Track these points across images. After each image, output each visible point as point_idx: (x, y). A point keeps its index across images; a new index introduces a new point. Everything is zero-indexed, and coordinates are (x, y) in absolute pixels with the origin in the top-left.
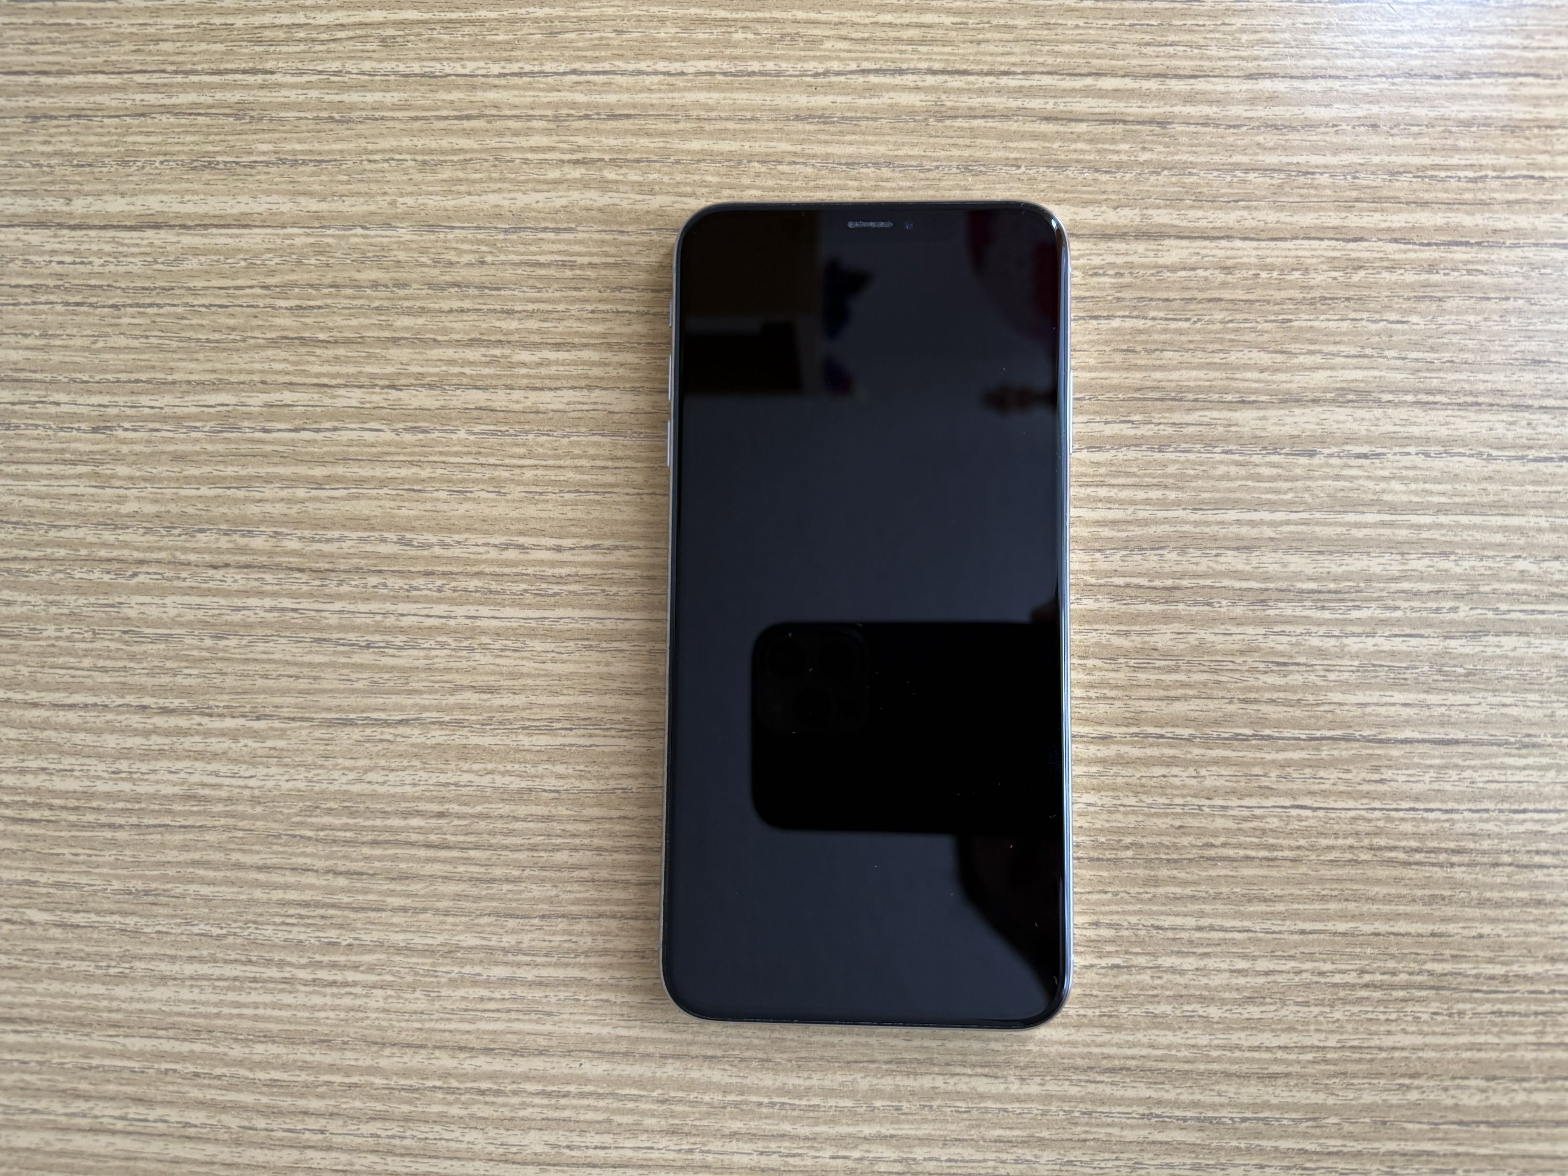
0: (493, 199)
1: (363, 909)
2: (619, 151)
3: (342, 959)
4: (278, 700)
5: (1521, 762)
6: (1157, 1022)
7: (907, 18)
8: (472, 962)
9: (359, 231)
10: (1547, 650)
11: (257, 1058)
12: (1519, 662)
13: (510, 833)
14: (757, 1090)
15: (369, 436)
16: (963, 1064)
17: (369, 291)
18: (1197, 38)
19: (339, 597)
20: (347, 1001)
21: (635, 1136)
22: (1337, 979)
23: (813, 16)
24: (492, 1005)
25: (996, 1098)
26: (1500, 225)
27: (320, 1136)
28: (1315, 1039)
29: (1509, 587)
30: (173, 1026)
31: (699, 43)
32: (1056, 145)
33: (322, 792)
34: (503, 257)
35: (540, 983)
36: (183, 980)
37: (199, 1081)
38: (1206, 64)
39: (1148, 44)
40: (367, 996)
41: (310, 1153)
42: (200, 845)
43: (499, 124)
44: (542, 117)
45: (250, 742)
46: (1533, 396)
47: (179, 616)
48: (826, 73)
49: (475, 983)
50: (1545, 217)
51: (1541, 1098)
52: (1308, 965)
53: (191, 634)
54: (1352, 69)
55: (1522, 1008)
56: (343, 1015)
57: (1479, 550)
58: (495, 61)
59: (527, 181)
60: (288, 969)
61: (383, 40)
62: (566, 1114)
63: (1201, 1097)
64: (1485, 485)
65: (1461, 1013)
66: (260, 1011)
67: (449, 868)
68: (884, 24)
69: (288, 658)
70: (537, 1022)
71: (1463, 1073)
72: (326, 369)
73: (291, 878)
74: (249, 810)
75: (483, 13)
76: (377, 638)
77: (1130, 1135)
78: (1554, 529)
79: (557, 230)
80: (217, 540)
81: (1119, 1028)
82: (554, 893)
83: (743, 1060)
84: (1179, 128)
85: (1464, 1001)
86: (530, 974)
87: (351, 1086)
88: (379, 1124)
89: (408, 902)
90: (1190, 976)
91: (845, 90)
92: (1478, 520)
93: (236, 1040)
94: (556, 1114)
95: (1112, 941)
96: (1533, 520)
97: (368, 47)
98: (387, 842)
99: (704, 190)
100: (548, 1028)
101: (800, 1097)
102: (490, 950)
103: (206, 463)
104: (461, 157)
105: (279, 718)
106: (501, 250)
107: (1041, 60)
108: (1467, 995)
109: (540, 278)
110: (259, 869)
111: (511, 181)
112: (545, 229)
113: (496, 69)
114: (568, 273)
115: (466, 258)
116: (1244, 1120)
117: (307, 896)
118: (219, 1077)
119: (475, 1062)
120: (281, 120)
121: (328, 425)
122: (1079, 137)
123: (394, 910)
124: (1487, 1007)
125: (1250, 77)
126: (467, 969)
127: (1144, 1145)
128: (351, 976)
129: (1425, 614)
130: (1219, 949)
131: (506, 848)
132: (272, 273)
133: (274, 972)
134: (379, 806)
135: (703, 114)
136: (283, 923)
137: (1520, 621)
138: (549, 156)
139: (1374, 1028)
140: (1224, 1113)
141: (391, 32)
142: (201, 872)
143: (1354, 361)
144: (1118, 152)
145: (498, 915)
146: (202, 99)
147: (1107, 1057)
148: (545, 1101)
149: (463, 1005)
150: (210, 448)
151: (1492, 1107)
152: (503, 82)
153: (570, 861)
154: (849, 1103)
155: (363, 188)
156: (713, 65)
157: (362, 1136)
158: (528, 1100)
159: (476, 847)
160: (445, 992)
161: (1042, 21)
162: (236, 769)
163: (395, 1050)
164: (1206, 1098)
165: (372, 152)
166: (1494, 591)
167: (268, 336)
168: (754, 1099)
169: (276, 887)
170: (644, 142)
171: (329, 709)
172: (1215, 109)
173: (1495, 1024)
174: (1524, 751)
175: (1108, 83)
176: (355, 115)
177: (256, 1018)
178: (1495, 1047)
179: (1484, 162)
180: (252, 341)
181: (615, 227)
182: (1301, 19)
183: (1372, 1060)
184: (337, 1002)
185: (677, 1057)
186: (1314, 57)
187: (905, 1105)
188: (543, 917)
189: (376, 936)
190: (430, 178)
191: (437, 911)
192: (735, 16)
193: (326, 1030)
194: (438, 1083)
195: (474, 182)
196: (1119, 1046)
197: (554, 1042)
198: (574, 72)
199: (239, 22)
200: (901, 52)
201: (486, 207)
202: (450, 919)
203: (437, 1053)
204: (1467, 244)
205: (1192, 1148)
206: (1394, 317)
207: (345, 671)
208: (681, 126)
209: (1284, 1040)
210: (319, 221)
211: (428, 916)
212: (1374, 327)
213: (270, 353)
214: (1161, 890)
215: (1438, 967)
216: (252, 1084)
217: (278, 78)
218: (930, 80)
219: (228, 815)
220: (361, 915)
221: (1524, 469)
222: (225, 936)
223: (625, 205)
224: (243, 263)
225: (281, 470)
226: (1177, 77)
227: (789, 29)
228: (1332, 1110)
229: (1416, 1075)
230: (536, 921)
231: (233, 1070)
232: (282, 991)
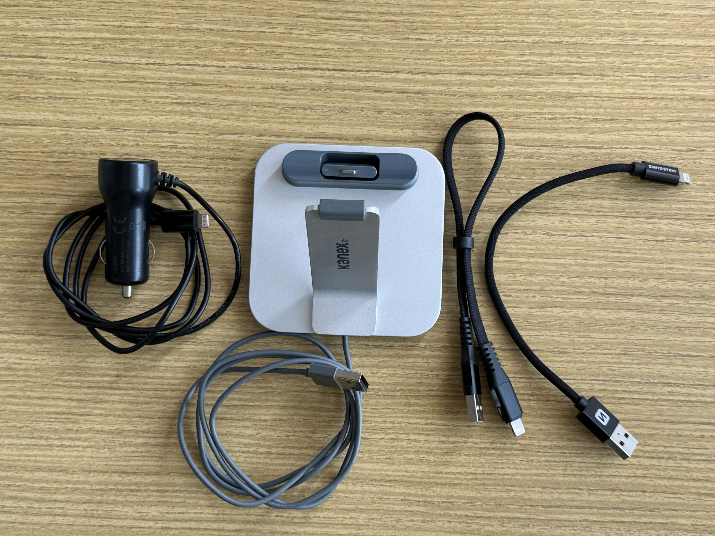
0: (143, 118)
1: (83, 415)
2: (197, 100)
3: (74, 436)
5: (560, 359)
6: (408, 461)
7: (319, 46)
8: (129, 437)
9: (85, 130)
10: (572, 314)
11: (35, 478)
12: (560, 318)
13: (146, 384)
17: (89, 156)
18: (439, 57)
20: (75, 453)
21: (195, 508)
22: (482, 445)
23: (279, 43)
26: (562, 138)
27: (62, 511)
28: (472, 470)
29: (557, 288)
31: (231, 54)
32: (379, 102)
33: (67, 366)
34: (147, 143)
35: (157, 445)
36: (4, 446)
37: (10, 488)
38: (443, 68)
39: (419, 59)
40: (84, 451)
41: (57, 518)
42: (13, 389)
43: (146, 86)
44: (164, 83)
45: (36, 346)
46: (571, 210)
47: (4, 292)
48: (284, 69)
49: (130, 445)
50: (581, 135)
51: (564, 497)
53: (9, 300)
54: (503, 71)
56: (73, 459)
57: (545, 273)
58: (144, 58)
59: (157, 111)
60: (50, 440)
61: (94, 46)
62: (167, 499)
63: (426, 493)
64: (549, 246)
65: (532, 461)
66: (37, 458)
67: (120, 398)
68: (309, 48)
69: (53, 310)
70: (156, 461)
71: (533, 485)
72: (70, 188)
73: (52, 402)
74: (35, 374)
75: (138, 36)
77: (397, 508)
78: (577, 265)
79: (170, 132)
80: (22, 260)
81: (393, 464)
82: (164, 408)
84: (430, 96)
85: (534, 456)
86: (153, 441)
87: (76, 489)
88: (87, 505)
89: (103, 412)
90: (422, 443)
91: (292, 76)
92: (545, 260)
93: (27, 470)
94: (163, 499)
95: (391, 429)
96: (568, 261)
97: (88, 48)
98: (94, 387)
99: (232, 117)
100: (160, 463)
102: (137, 432)
103: (16, 227)
104: (129, 99)
105: (49, 335)
106: (146, 140)
107: (374, 65)
108: (535, 453)
109: (162, 152)
110: (39, 398)
111: (151, 111)
112: (165, 132)
113: (144, 61)
114: (174, 151)
115: (131, 143)
116: (443, 502)
117: (59, 410)
118: (19, 486)
119: (129, 478)
120: (49, 79)
122: (388, 99)
123: (97, 415)
124: (543, 459)
125: (460, 74)
126: (127, 440)
127: (402, 512)
128: (77, 443)
129: (522, 298)
130: (434, 432)
131: (144, 389)
132: (46, 146)
133: (44, 442)
134: (91, 372)
135: (233, 85)
136: (48, 421)
137: (561, 302)
138: (167, 100)
139: (496, 466)
140: (435, 499)
141: (97, 42)
142: (13, 400)
143: (497, 194)
144: (404, 106)
145: (140, 417)
146: (14, 68)
147: (388, 476)
148: (158, 494)
149: (125, 454)
150: (19, 221)
151: (544, 499)
152: (147, 67)
153: (171, 395)
155: (86, 111)
156: (237, 64)
157: (80, 510)
158: (151, 494)
159: (132, 389)
160: (117, 449)
161: (375, 48)
162: (29, 356)
163: (95, 474)
164: (427, 493)
165: (90, 95)
166: (551, 290)
167: (45, 173)
169: (46, 406)
170: (207, 96)
172: (445, 88)
173: (546, 466)
174: (561, 355)
175: (401, 76)
176: (82, 78)
177: (35, 461)
178: (546, 475)
179: (556, 111)
180: (37, 176)
181: (195, 132)
182: (483, 49)
183: (495, 479)
184: (71, 454)
186: (487, 65)
188: (159, 418)
189: (88, 426)
190: (115, 108)
191: (115, 416)
192: (246, 42)
193: (66, 466)
194: (113, 487)
195: (134, 110)
196: (393, 471)
197: (162, 470)
198: (178, 64)
199: (30, 34)
200: (316, 61)
201: (139, 121)
202: (120, 419)
203: (113, 475)
204: (547, 146)
205: (422, 514)
206: (515, 176)
208: (223, 90)
209: (459, 470)
210: (67, 125)
211: (110, 418)
212: (506, 180)
213: (45, 181)
214: (411, 408)
216: (33, 489)
217: (48, 60)
218: (328, 73)
219: (25, 376)
220: (82, 417)
221: (566, 240)
222: (23, 427)
223: (199, 122)
224: (33, 142)
226: (430, 73)
227: (269, 49)
228: (479, 499)
229: (513, 486)
230: (156, 420)
231: (25, 483)
232: (47, 449)
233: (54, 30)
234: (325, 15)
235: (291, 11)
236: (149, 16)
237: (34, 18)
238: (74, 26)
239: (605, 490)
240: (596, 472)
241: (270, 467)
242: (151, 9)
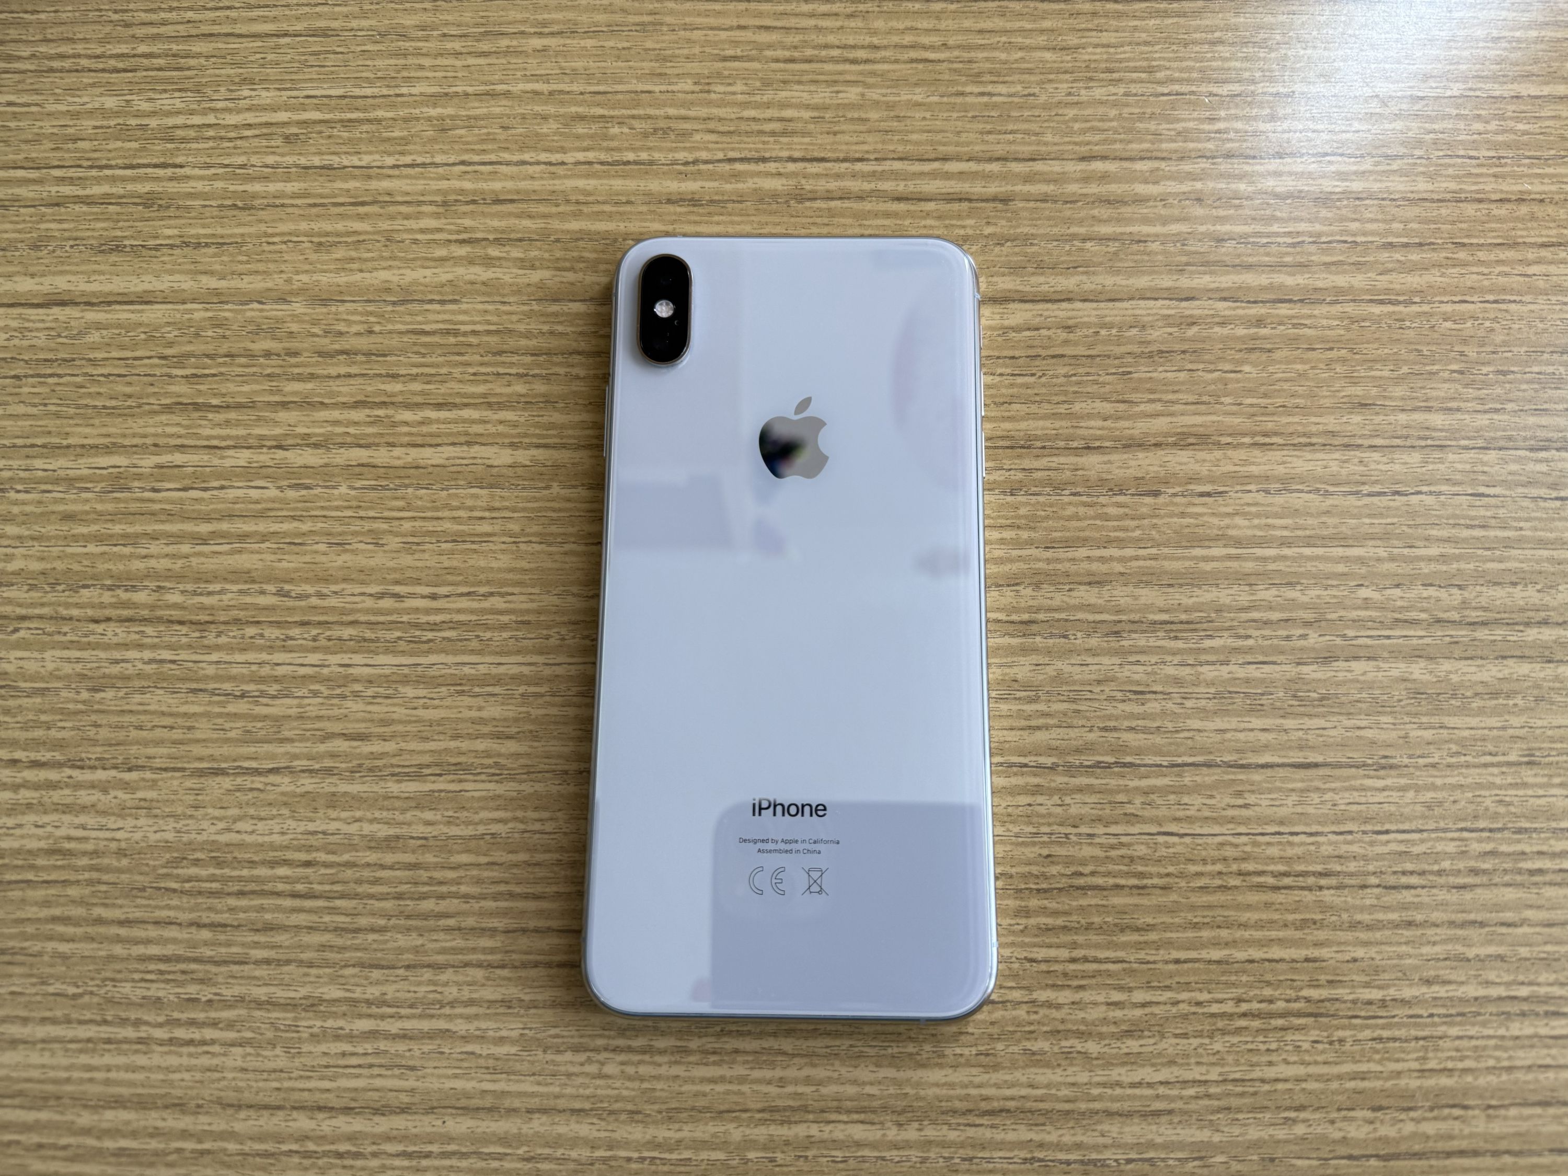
0: (383, 275)
1: (225, 963)
2: (503, 232)
3: (201, 1016)
4: (151, 751)
5: (1380, 783)
6: (1035, 1059)
7: (769, 113)
8: (334, 1015)
9: (256, 306)
10: (1395, 673)
11: (105, 1125)
12: (1370, 685)
13: (376, 881)
14: (626, 1144)
15: (254, 494)
16: (838, 1110)
17: (262, 360)
18: (1034, 127)
19: (218, 648)
20: (205, 1061)
22: (1215, 1008)
23: (683, 112)
24: (354, 1061)
25: (873, 1146)
26: (1320, 284)
28: (1196, 1073)
29: (1354, 614)
30: (20, 1093)
31: (578, 137)
32: (907, 222)
33: (190, 843)
34: (390, 327)
35: (404, 1036)
36: (34, 1043)
37: (43, 1152)
38: (1044, 148)
39: (989, 133)
40: (225, 1055)
42: (62, 900)
43: (392, 209)
44: (431, 203)
45: (120, 794)
46: (1362, 436)
47: (58, 669)
48: (695, 162)
49: (337, 1038)
50: (1360, 277)
51: (1429, 1128)
52: (1184, 996)
53: (68, 687)
54: (1176, 151)
55: (1401, 1033)
56: (198, 1076)
57: (1322, 580)
58: (390, 154)
59: (414, 259)
60: (144, 1028)
61: (287, 137)
63: (1084, 1139)
64: (1324, 519)
65: (1341, 1041)
66: (113, 1075)
67: (315, 918)
68: (748, 119)
69: (164, 709)
70: (400, 1077)
71: (1348, 1104)
72: (217, 431)
73: (153, 932)
74: (115, 863)
75: (380, 113)
76: (251, 687)
78: (1392, 559)
79: (442, 302)
80: (100, 595)
81: (996, 1067)
82: (419, 942)
83: (611, 1113)
84: (1021, 204)
85: (1343, 1028)
86: (394, 1027)
87: (203, 1153)
89: (272, 954)
90: (1066, 1010)
91: (712, 176)
92: (1320, 551)
93: (85, 1107)
96: (1373, 550)
97: (273, 143)
98: (253, 892)
99: (582, 265)
100: (411, 1083)
101: (671, 1151)
102: (354, 1002)
103: (95, 521)
104: (355, 238)
105: (151, 769)
106: (389, 321)
107: (891, 148)
108: (1346, 1021)
109: (424, 345)
110: (121, 923)
111: (401, 259)
112: (431, 301)
113: (390, 161)
114: (452, 340)
115: (355, 329)
116: (1129, 1161)
117: (169, 950)
118: (65, 1148)
119: (334, 1122)
120: (188, 208)
121: (216, 484)
122: (928, 214)
123: (257, 963)
124: (1368, 1034)
125: (1083, 159)
126: (330, 1023)
128: (209, 1034)
129: (1275, 642)
130: (1094, 981)
131: (372, 896)
132: (170, 344)
133: (129, 1032)
134: (247, 856)
135: (581, 198)
136: (143, 980)
137: (1367, 646)
138: (437, 236)
139: (1255, 1059)
140: (1107, 1155)
141: (294, 130)
142: (60, 929)
143: (1193, 407)
144: (964, 227)
145: (362, 965)
146: (114, 190)
147: (986, 1099)
148: (406, 1163)
149: (324, 1061)
150: (99, 507)
151: (1380, 1139)
152: (396, 172)
153: (437, 909)
154: (721, 1155)
155: (261, 267)
156: (591, 155)
158: (388, 1162)
159: (342, 896)
160: (306, 1048)
161: (892, 114)
162: (103, 821)
163: (252, 1113)
164: (1089, 1139)
165: (272, 235)
166: (1341, 619)
167: (163, 402)
168: (623, 1153)
169: (137, 942)
170: (527, 223)
171: (201, 759)
172: (1052, 187)
173: (1377, 1052)
174: (1382, 773)
175: (953, 167)
176: (257, 202)
177: (107, 1082)
178: (1378, 1075)
179: (1300, 229)
180: (147, 407)
181: (497, 299)
182: (1126, 110)
183: (1255, 1094)
184: (194, 1061)
185: (544, 1111)
186: (1141, 141)
187: (779, 1155)
188: (408, 967)
189: (237, 990)
190: (325, 257)
191: (300, 963)
192: (612, 113)
193: (178, 1092)
194: (295, 1147)
195: (366, 260)
196: (998, 1086)
197: (416, 1099)
198: (463, 163)
199: (153, 123)
200: (764, 143)
201: (376, 282)
202: (313, 971)
203: (295, 1114)
204: (1290, 301)
206: (1228, 367)
207: (220, 721)
208: (561, 209)
209: (1164, 1074)
210: (218, 297)
211: (290, 968)
212: (1210, 376)
213: (164, 418)
214: (1032, 921)
215: (1315, 994)
216: (99, 1155)
217: (187, 171)
218: (791, 167)
219: (93, 868)
220: (223, 969)
221: (1360, 503)
222: (81, 995)
223: (507, 278)
224: (143, 336)
225: (168, 527)
226: (1016, 160)
227: (662, 124)
228: (1219, 1148)
229: (1301, 1108)
230: (401, 972)
231: (81, 1140)
232: (136, 1052)
233: (204, 112)
234: (780, 53)
235: (707, 50)
236: (405, 74)
237: (165, 91)
238: (247, 101)
239: (1525, 1104)
240: (1498, 1059)
241: (686, 1088)
242: (411, 61)
